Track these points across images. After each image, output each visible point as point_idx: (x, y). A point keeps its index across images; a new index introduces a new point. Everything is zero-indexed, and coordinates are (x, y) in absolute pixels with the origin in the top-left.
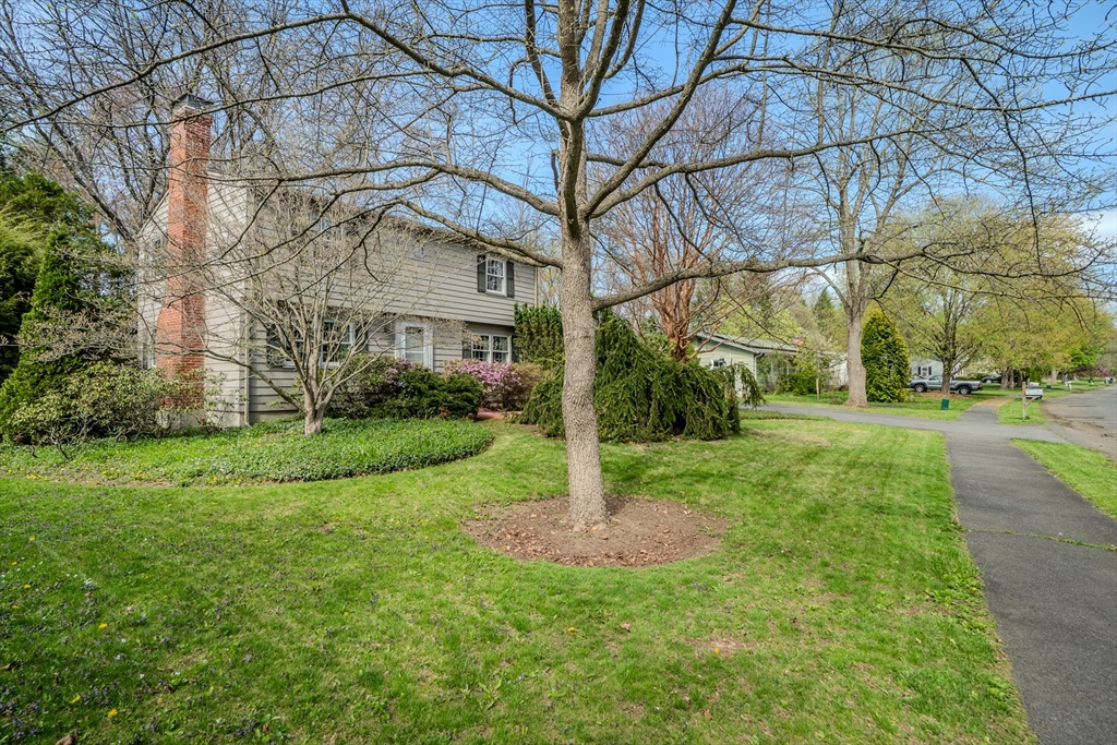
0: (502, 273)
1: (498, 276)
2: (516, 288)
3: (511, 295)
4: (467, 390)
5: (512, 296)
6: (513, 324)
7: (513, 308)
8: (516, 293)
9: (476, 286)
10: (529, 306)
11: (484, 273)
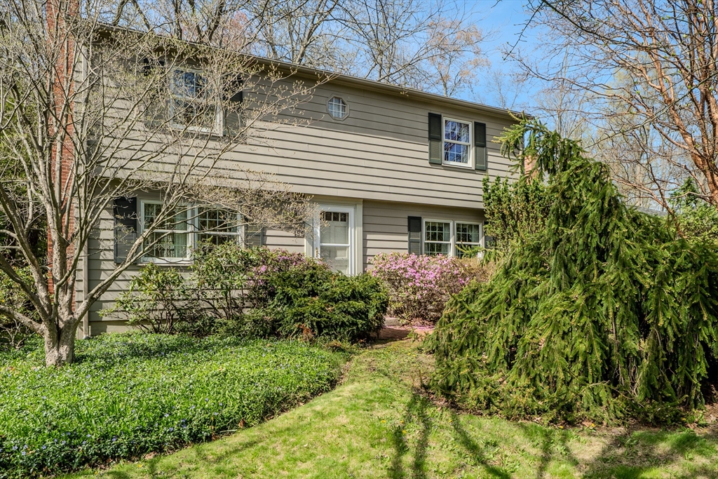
0: (469, 139)
1: (463, 142)
2: (490, 159)
3: (481, 168)
4: (354, 296)
5: (484, 170)
6: (481, 206)
7: (481, 185)
8: (490, 165)
9: (427, 156)
10: (502, 180)
11: (439, 139)
